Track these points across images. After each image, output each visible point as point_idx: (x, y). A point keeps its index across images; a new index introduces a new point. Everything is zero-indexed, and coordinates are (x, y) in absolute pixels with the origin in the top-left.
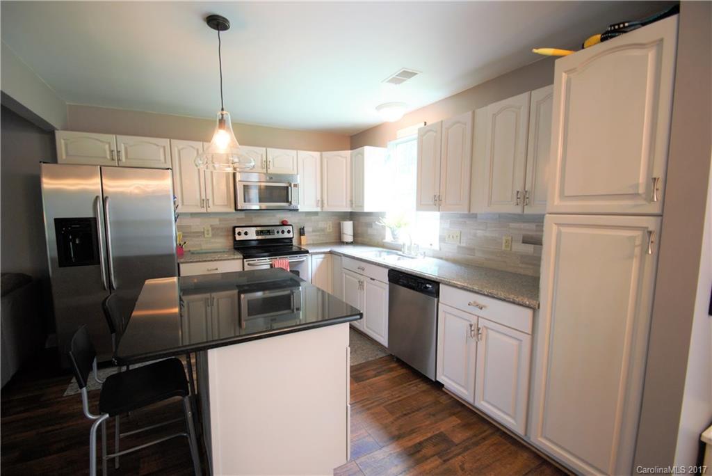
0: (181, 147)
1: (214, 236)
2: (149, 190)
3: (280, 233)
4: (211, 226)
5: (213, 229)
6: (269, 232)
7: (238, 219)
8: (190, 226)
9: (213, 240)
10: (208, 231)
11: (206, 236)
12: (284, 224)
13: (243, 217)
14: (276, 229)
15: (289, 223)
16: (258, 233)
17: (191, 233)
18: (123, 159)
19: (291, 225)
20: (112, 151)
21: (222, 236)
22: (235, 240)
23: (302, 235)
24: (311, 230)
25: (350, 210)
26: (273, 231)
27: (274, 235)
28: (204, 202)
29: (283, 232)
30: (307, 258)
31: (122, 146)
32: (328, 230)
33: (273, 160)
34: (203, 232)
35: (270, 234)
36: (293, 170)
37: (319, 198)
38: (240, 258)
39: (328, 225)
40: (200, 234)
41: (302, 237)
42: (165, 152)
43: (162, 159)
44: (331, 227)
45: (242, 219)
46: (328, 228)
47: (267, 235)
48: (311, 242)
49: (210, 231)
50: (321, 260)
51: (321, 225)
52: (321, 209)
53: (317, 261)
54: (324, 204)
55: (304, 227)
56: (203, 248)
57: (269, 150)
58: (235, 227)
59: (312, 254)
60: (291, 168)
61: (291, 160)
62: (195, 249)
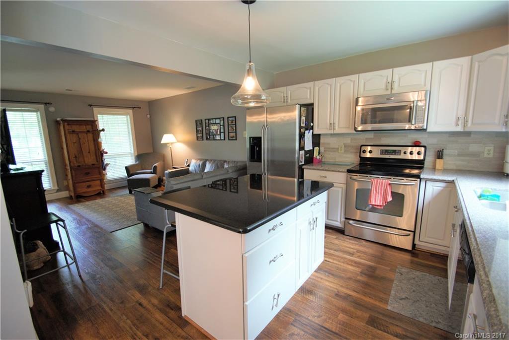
0: (320, 86)
1: (345, 152)
2: (286, 119)
3: (408, 154)
4: (344, 144)
5: (345, 146)
6: (394, 152)
7: (366, 138)
8: (329, 144)
9: (344, 155)
10: (341, 148)
11: (339, 151)
12: (417, 144)
14: (403, 149)
15: (421, 145)
16: (382, 152)
17: (329, 148)
18: (289, 101)
19: (424, 147)
20: (284, 97)
21: (351, 152)
22: (360, 157)
23: (439, 158)
24: (456, 154)
25: (504, 130)
26: (400, 151)
27: (400, 155)
28: (332, 125)
29: (411, 153)
30: (416, 184)
31: (289, 92)
32: (486, 155)
33: (400, 79)
34: (338, 149)
35: (395, 154)
36: (425, 85)
37: (461, 114)
38: (344, 172)
39: (487, 148)
40: (336, 150)
41: (438, 160)
42: (310, 91)
43: (309, 97)
44: (492, 152)
45: (372, 138)
46: (486, 153)
47: (392, 154)
48: (454, 168)
49: (343, 148)
50: (439, 188)
51: (474, 148)
52: (463, 129)
53: (433, 189)
54: (467, 121)
55: (443, 149)
56: (337, 160)
57: (396, 70)
58: (362, 146)
59: (426, 180)
60: (423, 83)
61: (423, 75)
62: (331, 161)
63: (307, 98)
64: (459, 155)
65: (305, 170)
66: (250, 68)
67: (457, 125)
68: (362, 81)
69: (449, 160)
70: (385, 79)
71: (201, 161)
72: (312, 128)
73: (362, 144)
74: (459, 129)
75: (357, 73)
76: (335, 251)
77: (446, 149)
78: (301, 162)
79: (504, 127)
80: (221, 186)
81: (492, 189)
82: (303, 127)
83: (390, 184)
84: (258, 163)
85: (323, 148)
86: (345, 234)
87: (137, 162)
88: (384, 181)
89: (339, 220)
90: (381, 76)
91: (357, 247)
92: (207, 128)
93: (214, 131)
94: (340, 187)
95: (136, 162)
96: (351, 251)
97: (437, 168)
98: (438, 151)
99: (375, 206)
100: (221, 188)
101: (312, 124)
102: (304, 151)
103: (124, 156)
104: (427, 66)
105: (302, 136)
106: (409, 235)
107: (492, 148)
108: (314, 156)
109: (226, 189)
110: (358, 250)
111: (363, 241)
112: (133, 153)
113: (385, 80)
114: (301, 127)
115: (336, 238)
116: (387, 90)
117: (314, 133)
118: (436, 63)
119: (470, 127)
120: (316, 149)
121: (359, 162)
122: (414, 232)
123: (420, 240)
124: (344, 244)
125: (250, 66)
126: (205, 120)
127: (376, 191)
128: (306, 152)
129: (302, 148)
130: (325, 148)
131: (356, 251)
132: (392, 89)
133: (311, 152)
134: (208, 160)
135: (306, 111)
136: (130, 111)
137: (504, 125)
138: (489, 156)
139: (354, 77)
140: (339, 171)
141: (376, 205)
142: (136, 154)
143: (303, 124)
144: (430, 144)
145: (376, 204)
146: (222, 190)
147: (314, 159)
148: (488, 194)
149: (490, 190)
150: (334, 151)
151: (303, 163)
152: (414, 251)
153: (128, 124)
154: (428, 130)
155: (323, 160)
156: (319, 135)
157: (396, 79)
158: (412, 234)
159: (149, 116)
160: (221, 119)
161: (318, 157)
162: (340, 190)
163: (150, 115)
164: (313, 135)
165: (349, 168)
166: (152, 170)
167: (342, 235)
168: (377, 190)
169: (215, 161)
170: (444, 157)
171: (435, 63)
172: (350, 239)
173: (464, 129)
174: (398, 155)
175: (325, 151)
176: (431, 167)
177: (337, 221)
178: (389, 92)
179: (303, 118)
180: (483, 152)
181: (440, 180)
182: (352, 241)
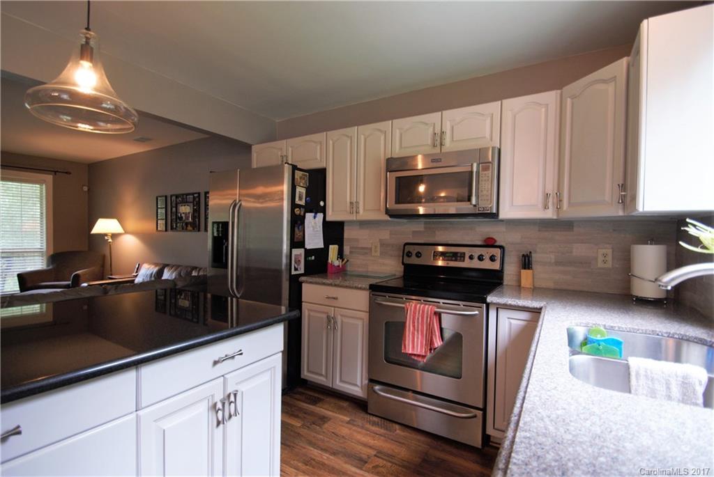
0: (335, 138)
1: (383, 254)
3: (476, 259)
4: (380, 241)
5: (382, 245)
6: (455, 256)
7: (414, 232)
8: (357, 240)
9: (381, 261)
10: (376, 247)
11: (373, 254)
12: (490, 243)
13: (422, 229)
14: (468, 251)
15: (497, 244)
16: (436, 256)
17: (358, 248)
19: (501, 247)
21: (391, 256)
22: (403, 263)
23: (525, 268)
24: (553, 261)
25: (621, 213)
26: (463, 255)
27: (464, 261)
28: (354, 206)
29: (481, 258)
30: (481, 313)
31: (290, 149)
32: (600, 265)
33: (452, 128)
34: (371, 249)
35: (456, 260)
36: (491, 140)
37: (551, 188)
38: (364, 289)
39: (601, 251)
40: (367, 251)
41: (523, 271)
42: (321, 148)
43: (318, 157)
44: (609, 258)
45: (420, 232)
46: (600, 258)
47: (452, 260)
48: (551, 285)
49: (378, 249)
50: (519, 322)
51: (580, 250)
52: (555, 214)
53: (510, 324)
54: (561, 201)
55: (530, 252)
56: (370, 268)
57: (447, 113)
58: (406, 244)
59: (499, 307)
60: (488, 135)
61: (488, 121)
62: (361, 270)
63: (317, 159)
64: (557, 263)
65: (303, 284)
66: (87, 43)
67: (546, 207)
68: (398, 131)
69: (542, 273)
70: (431, 129)
71: (156, 266)
72: (323, 210)
73: (406, 242)
74: (550, 214)
75: (388, 119)
76: (334, 454)
77: (535, 252)
78: (296, 269)
79: (621, 206)
80: (190, 314)
81: (605, 326)
82: (300, 206)
83: (436, 313)
84: (223, 270)
85: (349, 247)
86: (369, 411)
87: (51, 267)
88: (427, 306)
89: (359, 383)
90: (426, 124)
91: (379, 443)
92: (174, 209)
93: (183, 215)
94: (361, 319)
95: (48, 266)
96: (365, 452)
97: (522, 285)
98: (523, 255)
99: (413, 357)
100: (190, 318)
101: (322, 204)
102: (303, 250)
103: (29, 254)
104: (494, 107)
105: (297, 222)
106: (475, 416)
107: (609, 251)
108: (330, 261)
109: (198, 319)
110: (379, 452)
111: (397, 427)
112: (45, 250)
113: (431, 131)
114: (294, 205)
115: (348, 423)
116: (434, 146)
117: (328, 219)
118: (507, 102)
119: (568, 212)
120: (333, 249)
121: (402, 274)
122: (484, 410)
123: (495, 427)
124: (359, 437)
125: (87, 38)
126: (171, 196)
127: (414, 326)
128: (309, 253)
129: (297, 242)
130: (350, 248)
131: (373, 453)
132: (441, 144)
133: (322, 254)
134: (167, 265)
135: (307, 179)
136: (50, 178)
137: (619, 202)
138: (606, 266)
139: (386, 125)
140: (357, 288)
141: (415, 355)
142: (52, 253)
143: (300, 199)
144: (512, 244)
145: (415, 353)
146: (192, 321)
147: (329, 265)
148: (599, 337)
149: (602, 328)
150: (366, 253)
151: (302, 271)
152: (486, 449)
153: (41, 199)
154: (501, 216)
155: (348, 268)
156: (340, 225)
157: (447, 129)
158: (480, 413)
159: (85, 189)
160: (196, 195)
161: (337, 263)
162: (360, 323)
163: (88, 187)
164: (325, 222)
165: (374, 281)
166: (70, 282)
167: (363, 415)
168: (416, 324)
169: (178, 266)
170: (534, 266)
171: (505, 101)
172: (374, 424)
173: (558, 215)
174: (460, 261)
175: (351, 252)
176: (514, 283)
177: (356, 385)
178: (437, 150)
179: (301, 190)
180: (596, 259)
181: (519, 307)
182: (374, 428)
